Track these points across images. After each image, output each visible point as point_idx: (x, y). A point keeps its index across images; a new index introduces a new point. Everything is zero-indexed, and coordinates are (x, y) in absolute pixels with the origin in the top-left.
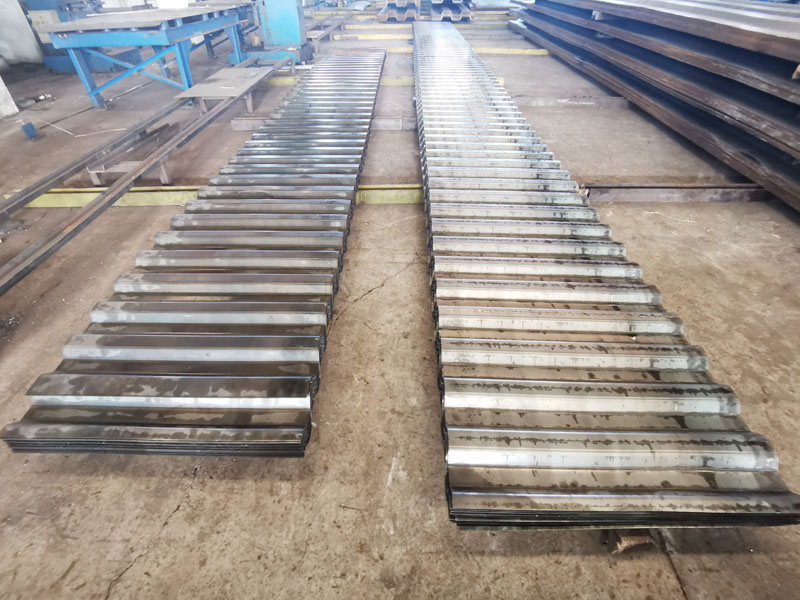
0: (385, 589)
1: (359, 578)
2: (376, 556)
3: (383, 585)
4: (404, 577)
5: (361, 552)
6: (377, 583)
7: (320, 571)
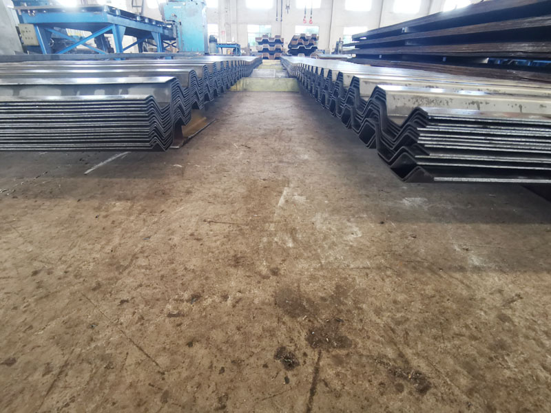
0: (286, 318)
1: (229, 302)
2: (265, 271)
3: (280, 311)
4: (323, 299)
5: (235, 266)
6: (268, 309)
7: (149, 292)
